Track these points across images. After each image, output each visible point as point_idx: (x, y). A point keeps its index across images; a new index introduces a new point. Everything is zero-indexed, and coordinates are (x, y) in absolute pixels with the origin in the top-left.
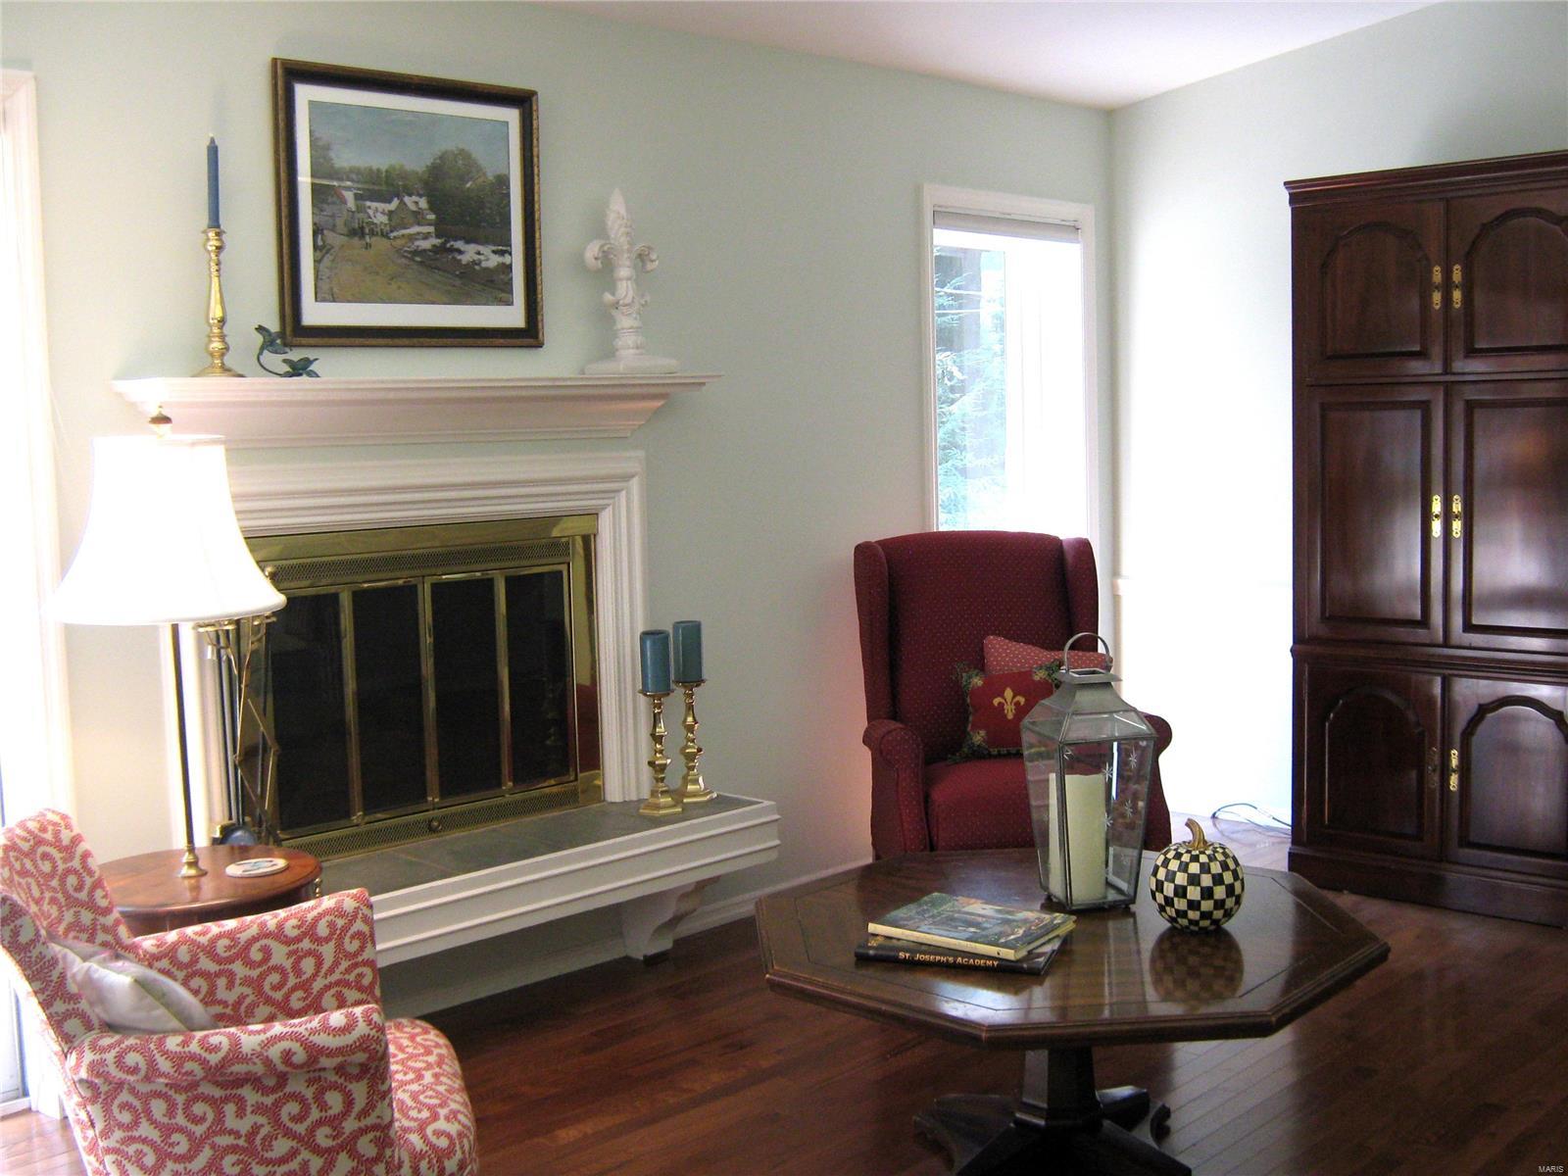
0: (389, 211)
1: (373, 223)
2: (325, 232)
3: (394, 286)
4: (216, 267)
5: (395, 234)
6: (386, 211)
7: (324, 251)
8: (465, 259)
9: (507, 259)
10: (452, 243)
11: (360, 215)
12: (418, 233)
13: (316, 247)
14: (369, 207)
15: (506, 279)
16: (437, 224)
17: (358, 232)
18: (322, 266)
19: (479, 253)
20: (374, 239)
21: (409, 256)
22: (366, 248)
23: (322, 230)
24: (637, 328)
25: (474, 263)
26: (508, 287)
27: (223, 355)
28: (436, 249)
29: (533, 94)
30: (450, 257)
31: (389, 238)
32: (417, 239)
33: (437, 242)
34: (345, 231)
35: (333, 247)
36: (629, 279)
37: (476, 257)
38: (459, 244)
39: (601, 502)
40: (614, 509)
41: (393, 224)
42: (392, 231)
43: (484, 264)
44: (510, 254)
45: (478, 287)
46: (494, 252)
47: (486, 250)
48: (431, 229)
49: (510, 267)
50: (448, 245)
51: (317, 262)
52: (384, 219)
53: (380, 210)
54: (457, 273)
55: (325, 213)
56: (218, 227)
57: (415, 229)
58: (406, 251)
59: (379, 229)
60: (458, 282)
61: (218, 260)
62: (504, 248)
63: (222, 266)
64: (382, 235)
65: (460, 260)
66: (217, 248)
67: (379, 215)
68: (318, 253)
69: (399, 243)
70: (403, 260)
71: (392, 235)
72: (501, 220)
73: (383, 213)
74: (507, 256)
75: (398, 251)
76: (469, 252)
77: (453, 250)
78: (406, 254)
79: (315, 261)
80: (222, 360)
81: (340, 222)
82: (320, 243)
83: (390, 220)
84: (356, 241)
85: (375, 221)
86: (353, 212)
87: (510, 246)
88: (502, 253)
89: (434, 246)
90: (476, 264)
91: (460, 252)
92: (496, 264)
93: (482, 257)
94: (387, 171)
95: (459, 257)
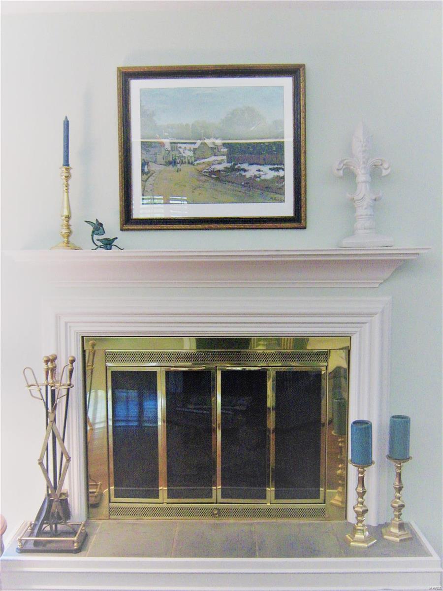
0: (194, 149)
1: (182, 157)
2: (150, 163)
3: (197, 192)
4: (66, 188)
5: (198, 162)
6: (192, 149)
7: (149, 175)
8: (248, 175)
9: (281, 173)
10: (239, 165)
11: (173, 153)
12: (215, 161)
13: (143, 172)
14: (180, 147)
15: (280, 185)
16: (228, 155)
17: (173, 163)
18: (147, 184)
19: (259, 171)
20: (183, 166)
21: (207, 174)
22: (178, 172)
23: (148, 163)
24: (370, 215)
25: (255, 177)
26: (281, 191)
27: (68, 236)
28: (227, 170)
29: (302, 66)
30: (238, 174)
31: (194, 165)
32: (213, 164)
33: (229, 165)
34: (163, 162)
35: (155, 172)
36: (365, 182)
37: (257, 173)
38: (245, 166)
39: (353, 330)
40: (360, 335)
41: (196, 156)
42: (196, 161)
43: (263, 177)
44: (283, 170)
45: (259, 192)
46: (270, 169)
47: (265, 169)
48: (225, 157)
49: (283, 178)
50: (236, 167)
51: (144, 181)
52: (191, 154)
53: (188, 148)
54: (243, 183)
55: (151, 153)
56: (68, 165)
57: (213, 158)
58: (205, 172)
59: (186, 160)
60: (243, 189)
61: (67, 184)
62: (279, 166)
63: (69, 187)
64: (189, 163)
65: (245, 176)
66: (66, 177)
67: (187, 151)
68: (145, 177)
69: (200, 168)
70: (204, 178)
71: (196, 163)
72: (276, 149)
73: (190, 150)
74: (281, 171)
75: (200, 172)
76: (252, 171)
77: (239, 170)
78: (206, 174)
79: (142, 181)
80: (68, 239)
81: (160, 158)
82: (146, 170)
83: (194, 153)
84: (170, 168)
85: (184, 155)
86: (169, 151)
87: (284, 165)
88: (277, 170)
89: (226, 168)
90: (257, 177)
91: (245, 170)
92: (273, 176)
93: (261, 173)
94: (193, 125)
95: (244, 174)
